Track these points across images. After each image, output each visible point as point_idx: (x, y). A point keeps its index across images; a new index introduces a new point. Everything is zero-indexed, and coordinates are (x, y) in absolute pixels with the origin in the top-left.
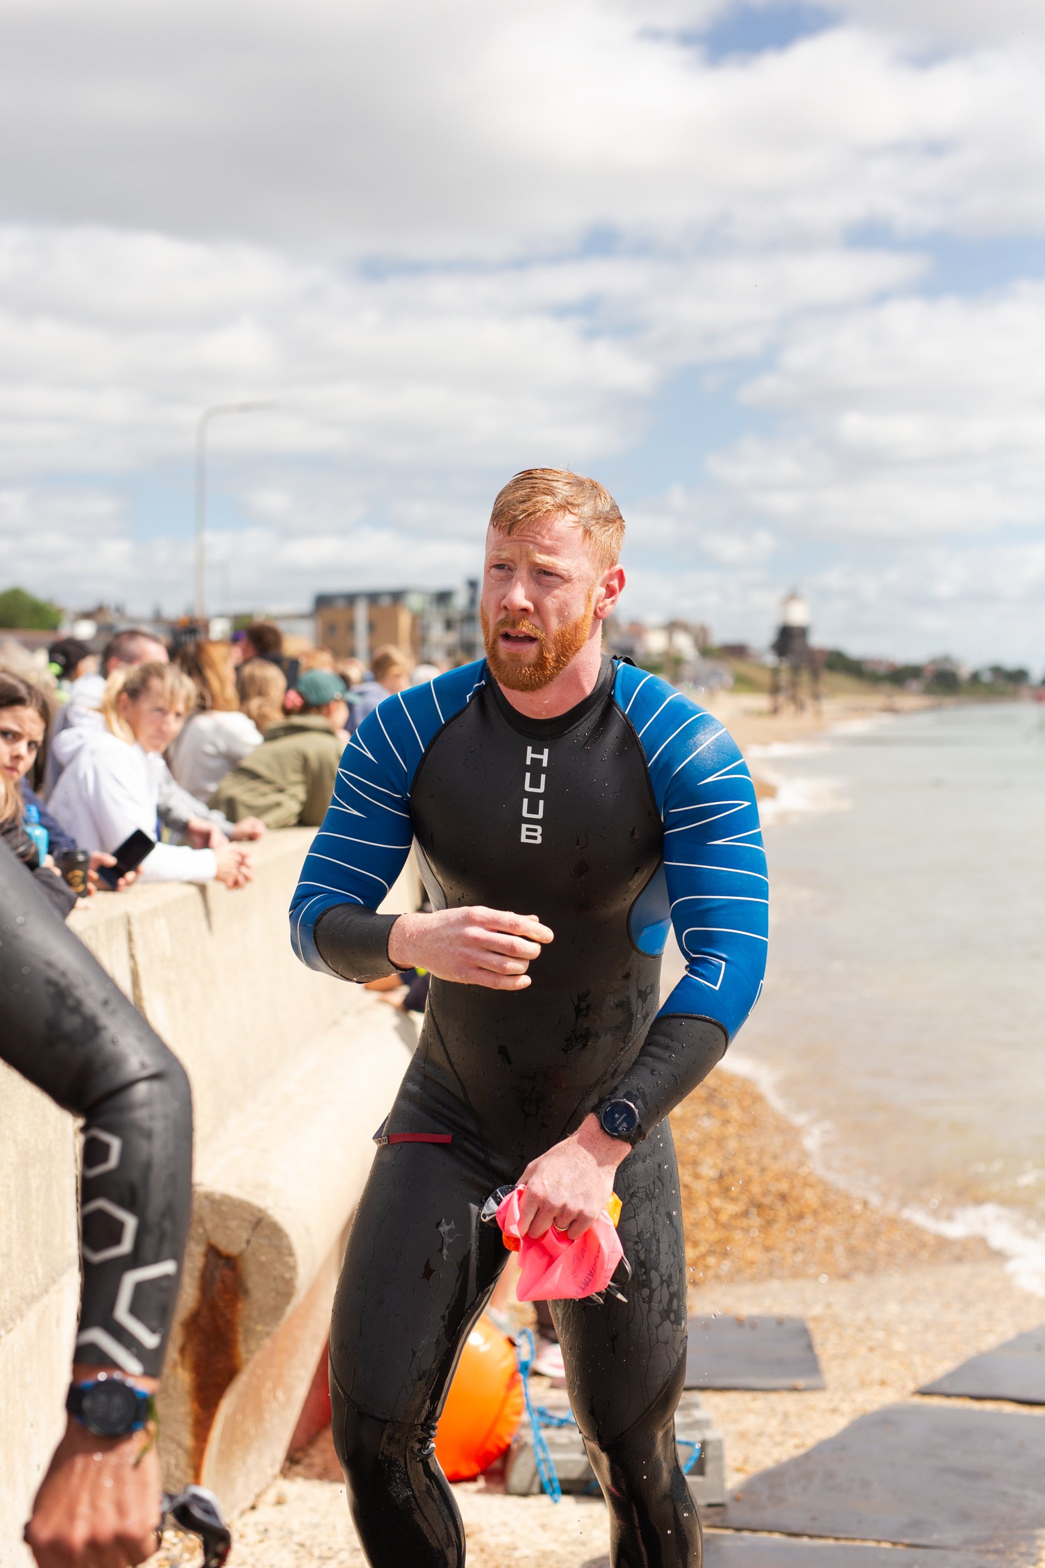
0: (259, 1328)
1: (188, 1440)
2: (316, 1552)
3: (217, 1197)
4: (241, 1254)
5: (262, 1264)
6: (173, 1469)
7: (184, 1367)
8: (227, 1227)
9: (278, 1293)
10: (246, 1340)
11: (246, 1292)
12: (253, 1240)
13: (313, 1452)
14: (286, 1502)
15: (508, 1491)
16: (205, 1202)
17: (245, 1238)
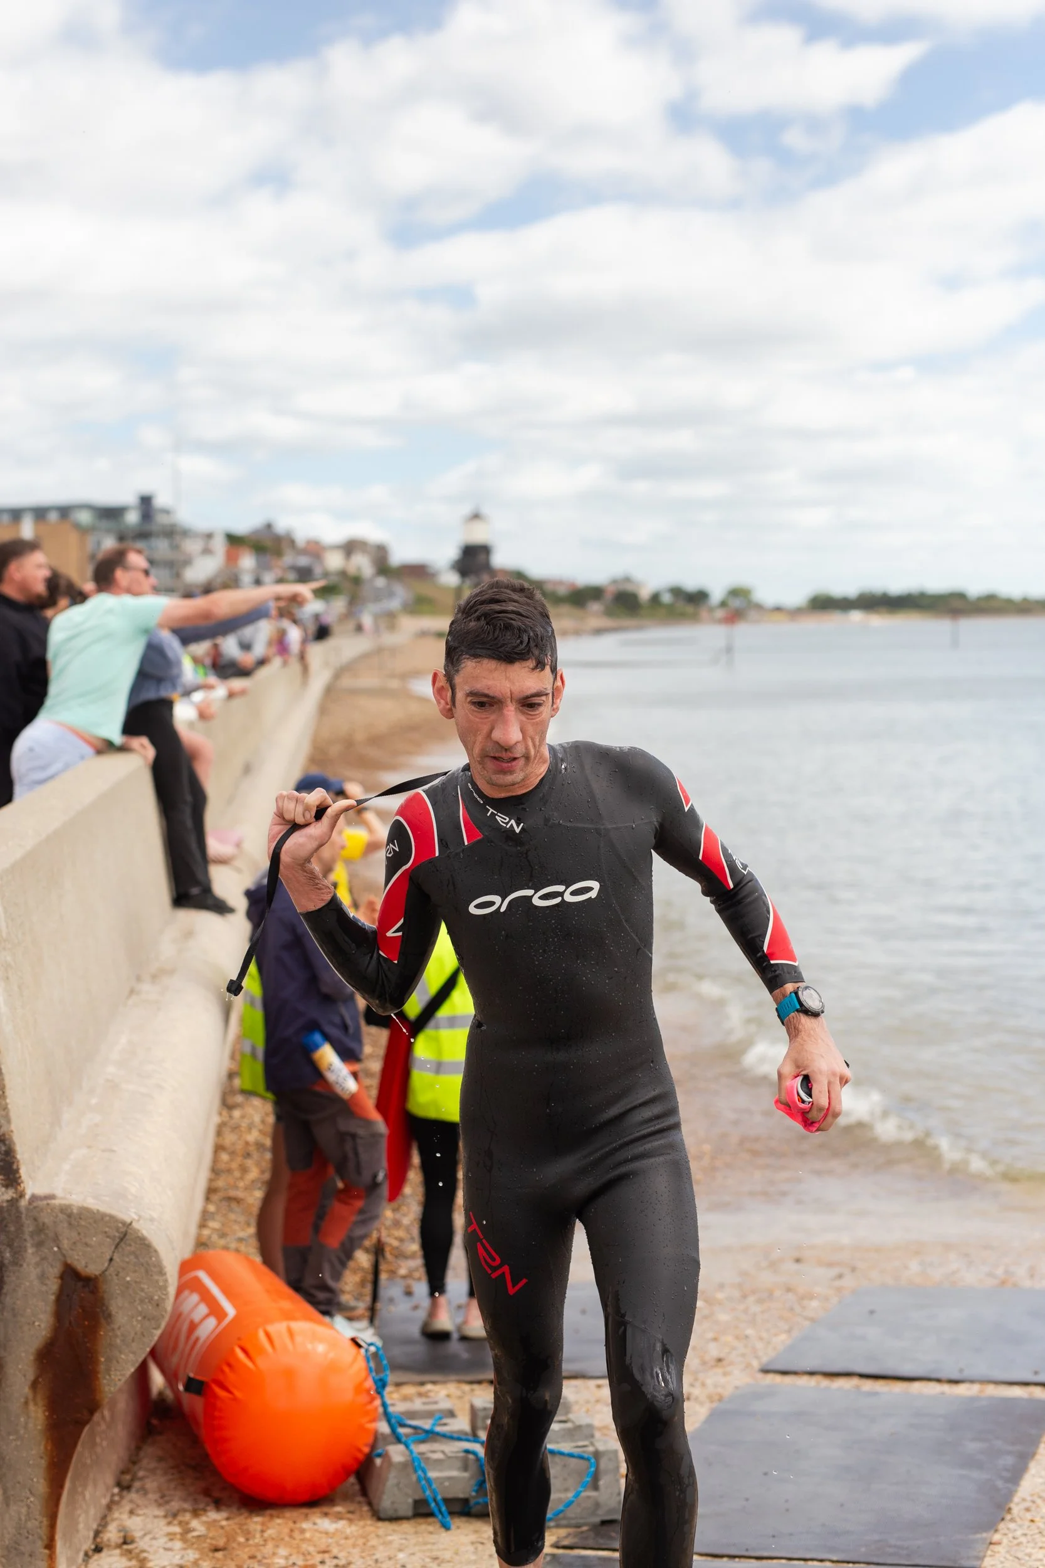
0: (123, 1357)
1: (41, 1485)
3: (75, 1211)
4: (104, 1272)
5: (127, 1285)
6: (23, 1518)
7: (36, 1404)
8: (87, 1245)
9: (144, 1317)
10: (108, 1370)
11: (109, 1316)
12: (114, 1257)
13: (141, 1474)
14: (132, 1542)
15: (379, 1516)
16: (61, 1216)
17: (108, 1257)
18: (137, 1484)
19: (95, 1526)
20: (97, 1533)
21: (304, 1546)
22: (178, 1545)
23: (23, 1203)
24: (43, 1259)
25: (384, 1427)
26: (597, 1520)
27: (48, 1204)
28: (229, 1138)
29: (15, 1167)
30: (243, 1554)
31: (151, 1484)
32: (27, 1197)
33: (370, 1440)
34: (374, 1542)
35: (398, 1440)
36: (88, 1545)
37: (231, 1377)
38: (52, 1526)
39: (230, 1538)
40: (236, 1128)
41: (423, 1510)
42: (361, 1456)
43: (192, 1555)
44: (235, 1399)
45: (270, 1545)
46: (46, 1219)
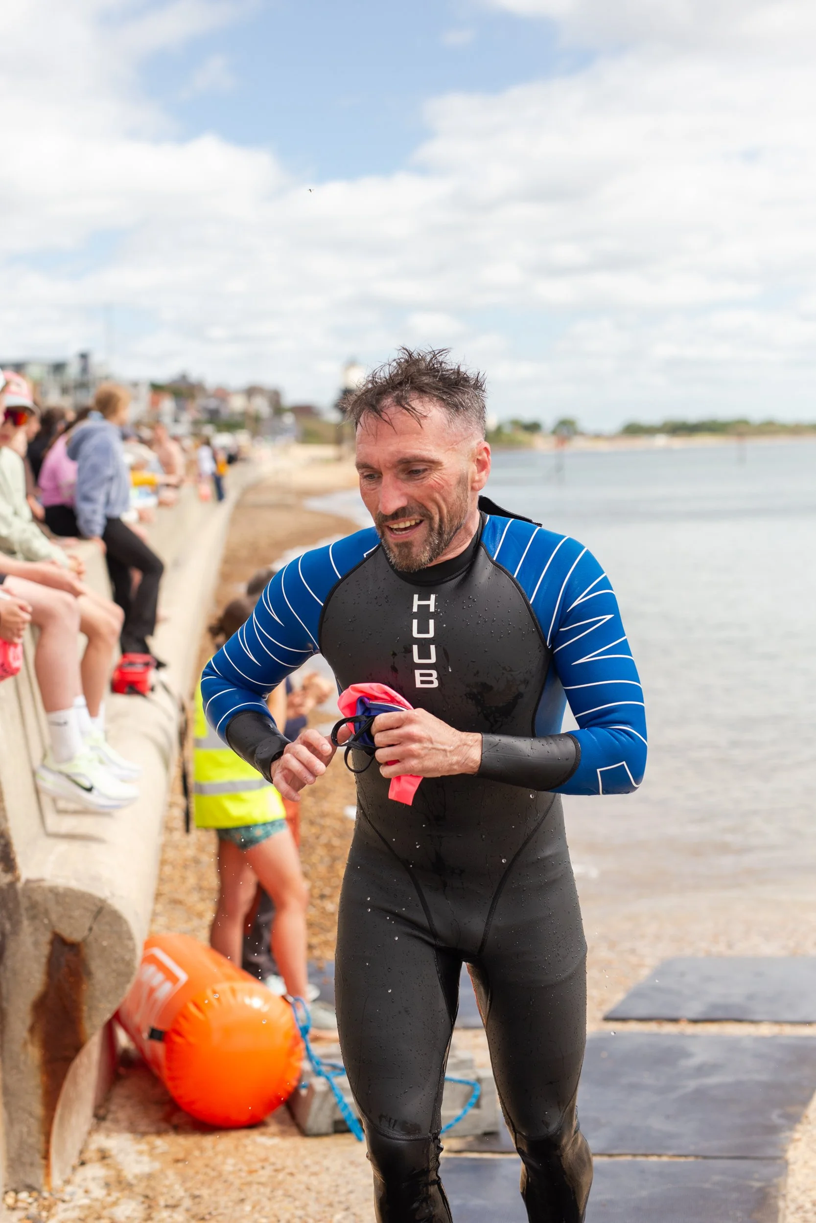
0: (102, 1006)
1: (38, 1109)
2: (162, 1202)
3: (61, 890)
4: (84, 940)
5: (104, 949)
6: (25, 1135)
7: (32, 1043)
8: (70, 917)
9: (118, 974)
10: (90, 1017)
11: (89, 974)
12: (95, 927)
13: (113, 1108)
14: (109, 1157)
15: (304, 1133)
16: (50, 896)
17: (87, 925)
18: (110, 1117)
19: (79, 1146)
20: (81, 1152)
21: (248, 1157)
22: (146, 1158)
23: (20, 885)
24: (36, 930)
25: (306, 1066)
26: (479, 1131)
27: (39, 887)
28: (171, 854)
29: (12, 856)
30: (199, 1164)
31: (122, 1115)
32: (23, 879)
33: (297, 1075)
34: (303, 1152)
35: (318, 1073)
36: (75, 1161)
37: (185, 1026)
38: (48, 1141)
39: (188, 1152)
40: (176, 847)
41: (342, 1128)
42: (290, 1089)
43: (157, 1165)
44: (189, 1044)
45: (220, 1158)
46: (38, 897)
